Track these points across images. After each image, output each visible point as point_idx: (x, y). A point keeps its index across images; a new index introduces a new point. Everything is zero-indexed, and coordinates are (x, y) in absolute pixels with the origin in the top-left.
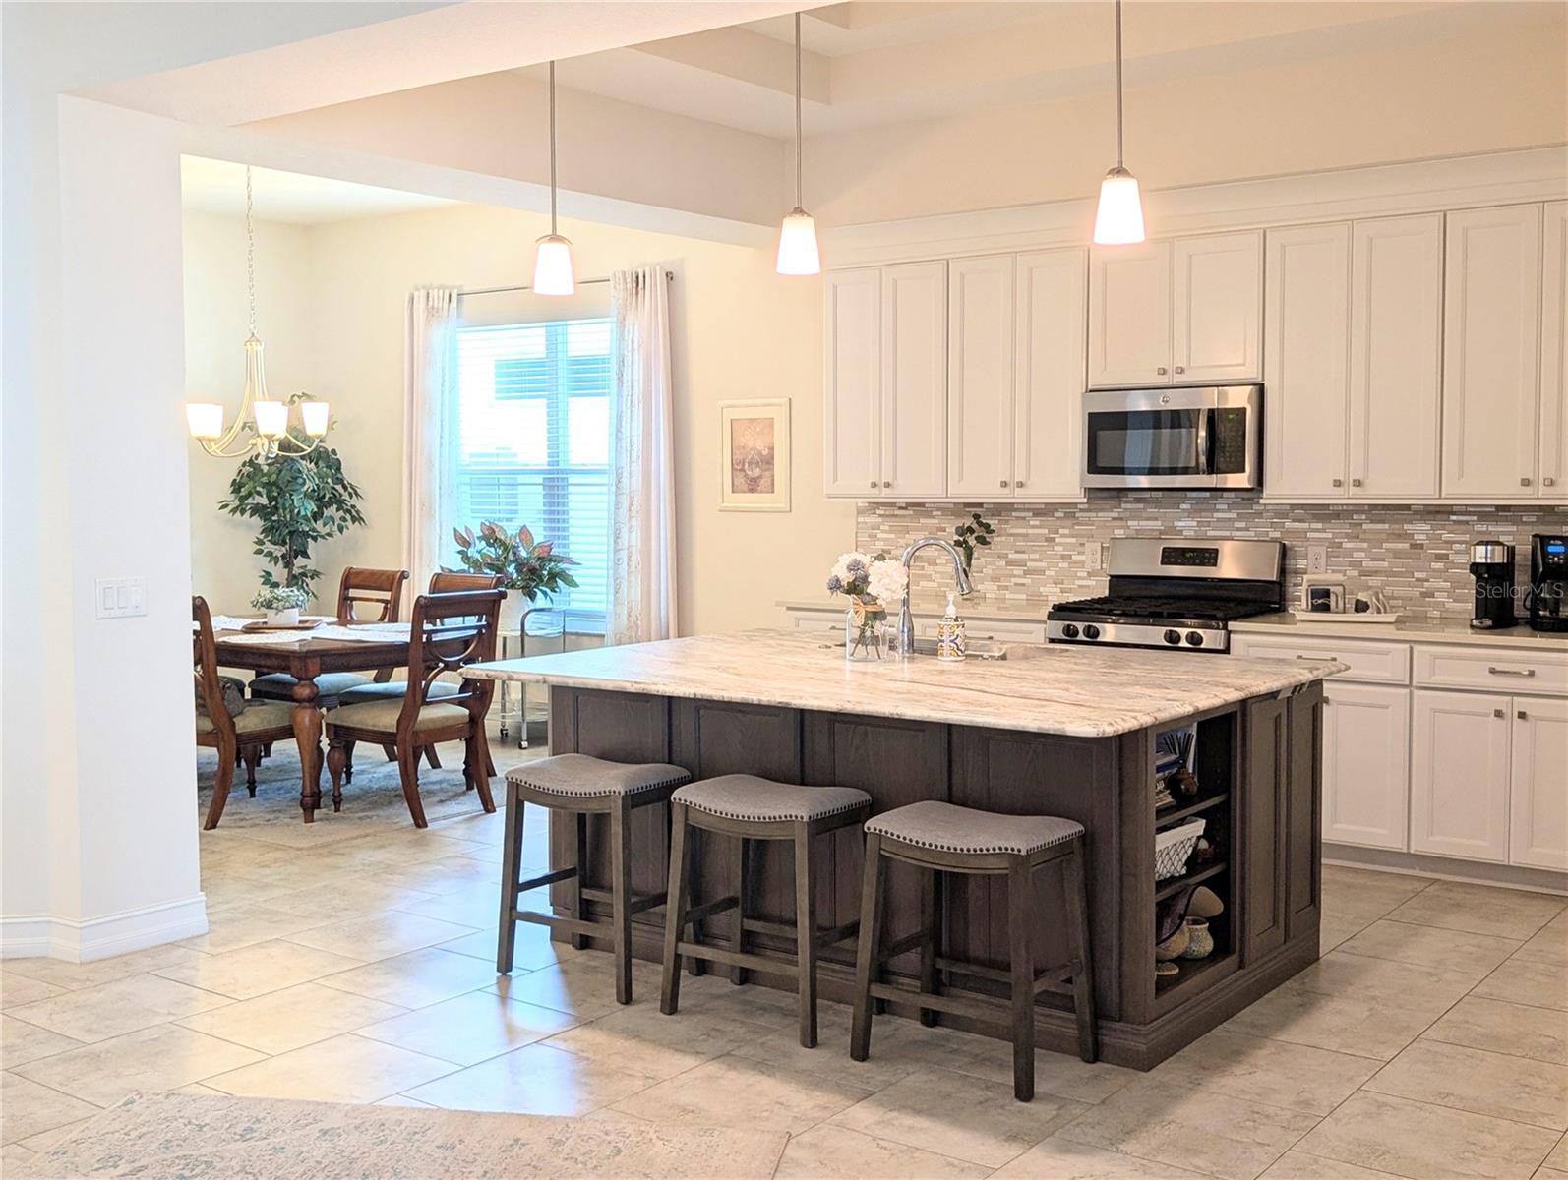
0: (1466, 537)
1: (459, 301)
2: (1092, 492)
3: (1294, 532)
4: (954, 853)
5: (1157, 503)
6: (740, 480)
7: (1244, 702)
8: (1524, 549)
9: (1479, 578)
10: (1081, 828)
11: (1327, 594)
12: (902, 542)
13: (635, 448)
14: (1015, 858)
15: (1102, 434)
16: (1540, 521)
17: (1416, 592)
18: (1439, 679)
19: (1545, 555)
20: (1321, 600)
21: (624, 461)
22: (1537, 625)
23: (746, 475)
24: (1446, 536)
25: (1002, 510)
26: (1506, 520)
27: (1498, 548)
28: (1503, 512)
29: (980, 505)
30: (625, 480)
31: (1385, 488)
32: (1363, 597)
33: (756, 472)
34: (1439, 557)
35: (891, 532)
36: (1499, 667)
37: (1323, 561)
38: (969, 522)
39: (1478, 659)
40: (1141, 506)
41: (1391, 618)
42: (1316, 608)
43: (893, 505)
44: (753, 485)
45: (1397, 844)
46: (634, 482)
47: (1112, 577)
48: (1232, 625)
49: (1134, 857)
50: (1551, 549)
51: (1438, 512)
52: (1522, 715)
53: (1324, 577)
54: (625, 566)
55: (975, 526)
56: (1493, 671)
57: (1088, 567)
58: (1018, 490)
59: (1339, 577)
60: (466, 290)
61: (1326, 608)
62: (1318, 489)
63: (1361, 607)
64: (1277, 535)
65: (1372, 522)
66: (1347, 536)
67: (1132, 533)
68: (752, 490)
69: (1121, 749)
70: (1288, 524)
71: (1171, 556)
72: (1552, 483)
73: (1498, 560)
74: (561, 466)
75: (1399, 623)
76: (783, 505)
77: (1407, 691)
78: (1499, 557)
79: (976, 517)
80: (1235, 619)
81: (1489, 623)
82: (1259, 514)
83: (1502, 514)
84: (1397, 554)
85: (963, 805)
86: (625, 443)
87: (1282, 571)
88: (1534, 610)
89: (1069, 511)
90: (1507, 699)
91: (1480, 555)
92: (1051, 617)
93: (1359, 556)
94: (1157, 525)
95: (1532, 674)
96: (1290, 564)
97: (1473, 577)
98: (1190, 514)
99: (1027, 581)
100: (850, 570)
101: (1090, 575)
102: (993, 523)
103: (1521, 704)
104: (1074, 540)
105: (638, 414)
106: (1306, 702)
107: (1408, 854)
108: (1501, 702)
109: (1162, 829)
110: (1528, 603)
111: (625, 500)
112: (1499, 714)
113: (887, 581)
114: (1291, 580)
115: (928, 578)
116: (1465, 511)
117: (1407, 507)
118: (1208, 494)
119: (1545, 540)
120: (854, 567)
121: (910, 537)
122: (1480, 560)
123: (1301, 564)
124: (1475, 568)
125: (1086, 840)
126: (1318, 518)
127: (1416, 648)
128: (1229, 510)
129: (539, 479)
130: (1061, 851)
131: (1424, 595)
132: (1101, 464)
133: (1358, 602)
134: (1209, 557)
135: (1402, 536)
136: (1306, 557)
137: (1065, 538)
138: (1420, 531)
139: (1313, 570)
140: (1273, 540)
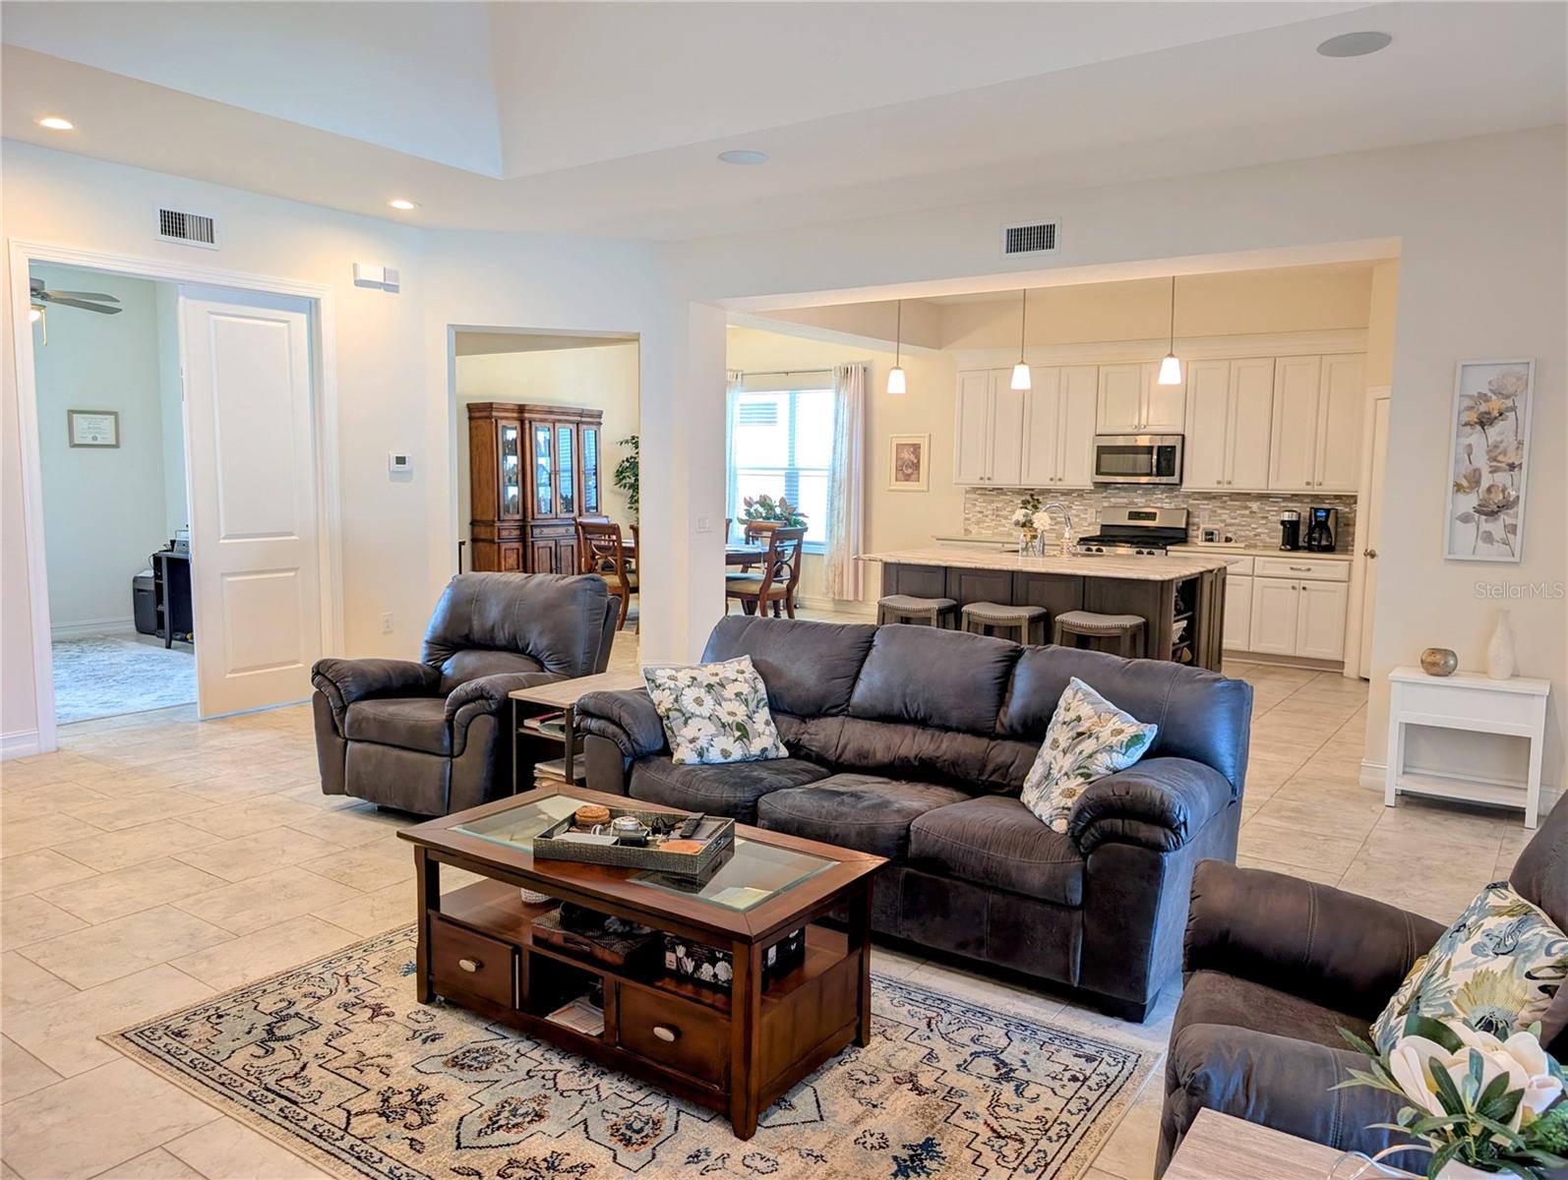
0: (1276, 509)
1: (742, 378)
2: (1096, 484)
3: (1192, 504)
4: (1097, 628)
5: (1125, 490)
6: (900, 475)
7: (1201, 573)
8: (1305, 514)
9: (1285, 527)
10: (1144, 620)
11: (1212, 534)
12: (990, 507)
13: (844, 457)
14: (1125, 629)
15: (1103, 456)
16: (1312, 502)
17: (1252, 534)
18: (1265, 573)
19: (1316, 517)
20: (1210, 536)
21: (838, 464)
22: (1310, 549)
23: (904, 473)
24: (1267, 508)
25: (1045, 492)
26: (1296, 501)
27: (1294, 514)
28: (1294, 497)
29: (1033, 490)
30: (837, 475)
31: (1243, 484)
32: (1229, 535)
33: (910, 471)
34: (1263, 518)
35: (984, 502)
36: (1294, 567)
37: (1207, 519)
38: (1028, 498)
39: (1284, 563)
40: (1117, 491)
41: (1242, 545)
42: (1207, 540)
43: (986, 489)
44: (908, 477)
45: (1245, 648)
46: (842, 474)
47: (1102, 526)
48: (1168, 548)
49: (1164, 634)
50: (1319, 514)
51: (1263, 497)
52: (1304, 588)
53: (1210, 526)
54: (836, 519)
55: (1030, 500)
56: (1292, 569)
57: (1089, 520)
58: (1059, 483)
59: (1217, 527)
60: (745, 372)
61: (1211, 540)
62: (1209, 484)
63: (1228, 540)
64: (1185, 506)
65: (1232, 500)
66: (1219, 507)
67: (1112, 505)
68: (907, 480)
69: (1162, 588)
70: (1191, 502)
71: (1134, 516)
72: (1321, 484)
73: (1294, 519)
74: (796, 466)
75: (1245, 548)
76: (925, 488)
77: (1250, 578)
78: (1295, 518)
79: (1032, 495)
80: (1171, 544)
81: (1288, 547)
82: (1176, 496)
83: (1294, 498)
84: (1243, 516)
85: (1090, 611)
86: (838, 455)
87: (1188, 524)
88: (1309, 542)
89: (1080, 493)
90: (1298, 581)
91: (1286, 516)
92: (1079, 543)
93: (1224, 517)
94: (1125, 500)
95: (1309, 570)
96: (1192, 520)
97: (1282, 527)
98: (1142, 496)
99: (1056, 527)
100: (1024, 516)
101: (1089, 525)
102: (1040, 498)
103: (1303, 583)
104: (1082, 508)
105: (846, 439)
106: (1220, 576)
107: (1249, 652)
108: (1295, 583)
109: (1175, 622)
110: (1306, 540)
111: (837, 485)
112: (1294, 588)
113: (1042, 521)
114: (1191, 528)
115: (1004, 526)
116: (1276, 496)
117: (1249, 494)
118: (1151, 486)
119: (1316, 510)
120: (1025, 515)
121: (994, 505)
122: (1286, 519)
123: (1196, 520)
124: (1283, 523)
125: (1146, 625)
126: (1206, 499)
127: (1257, 558)
128: (1162, 494)
129: (783, 472)
130: (1138, 626)
131: (1256, 535)
132: (1102, 470)
133: (1227, 538)
134: (1152, 516)
135: (1247, 508)
136: (1199, 517)
137: (1077, 507)
138: (1255, 506)
139: (1203, 522)
140: (1183, 509)
